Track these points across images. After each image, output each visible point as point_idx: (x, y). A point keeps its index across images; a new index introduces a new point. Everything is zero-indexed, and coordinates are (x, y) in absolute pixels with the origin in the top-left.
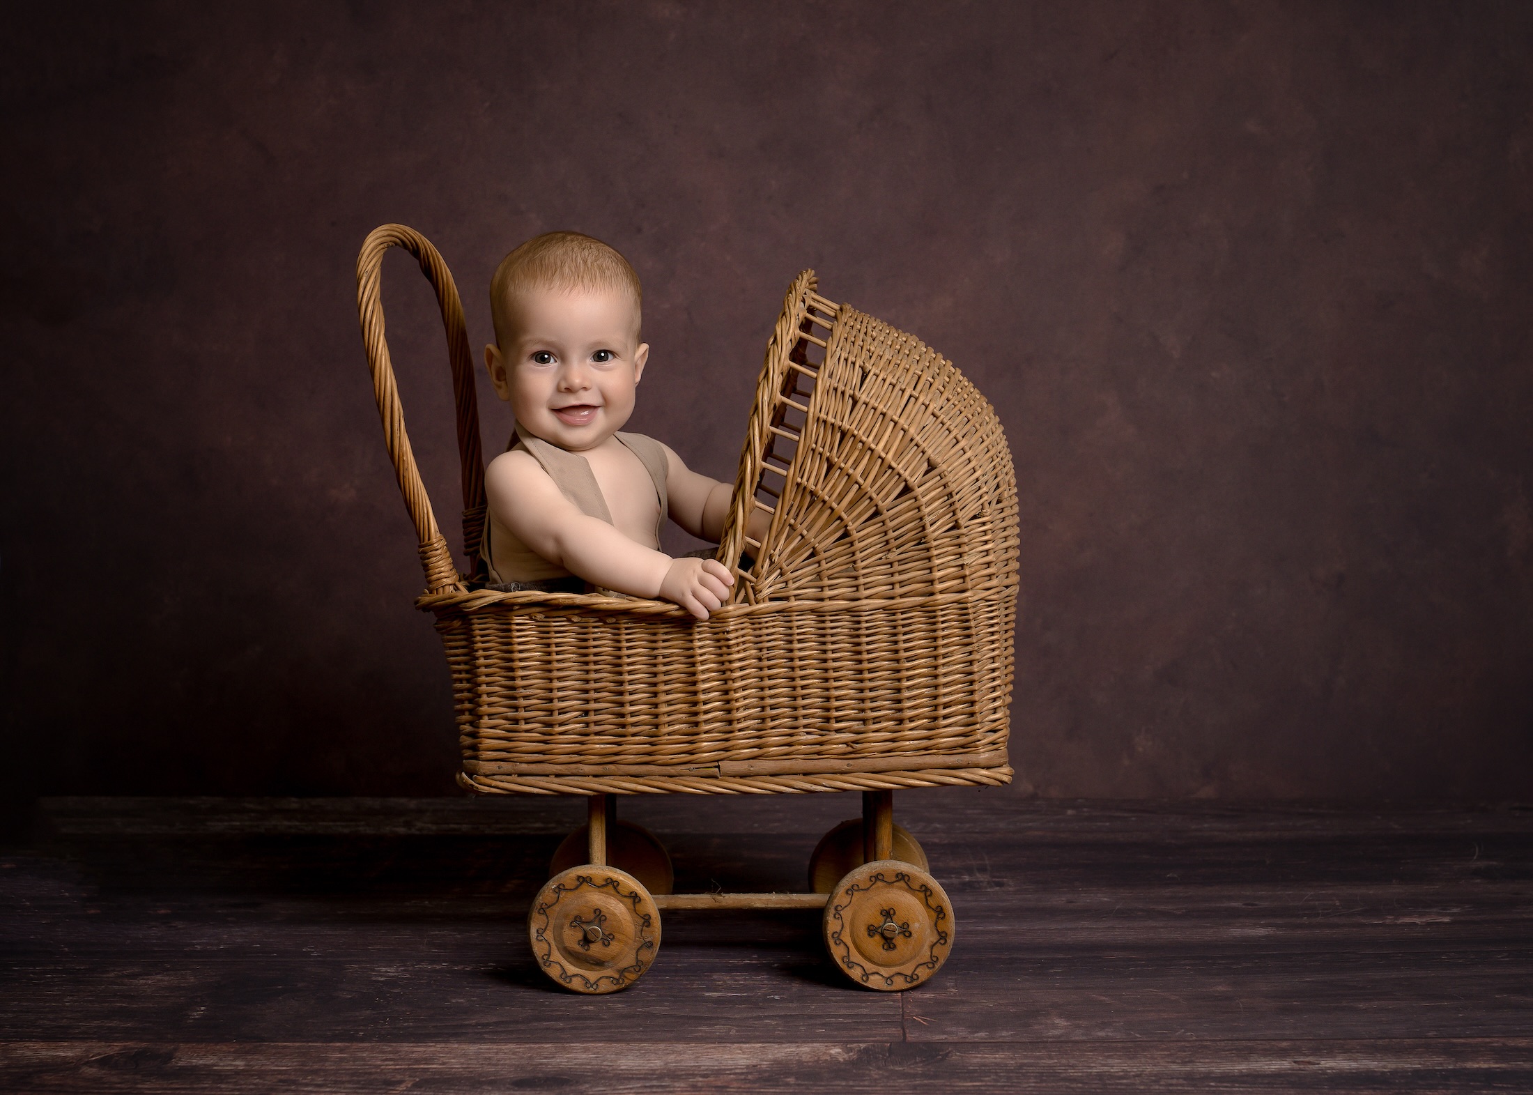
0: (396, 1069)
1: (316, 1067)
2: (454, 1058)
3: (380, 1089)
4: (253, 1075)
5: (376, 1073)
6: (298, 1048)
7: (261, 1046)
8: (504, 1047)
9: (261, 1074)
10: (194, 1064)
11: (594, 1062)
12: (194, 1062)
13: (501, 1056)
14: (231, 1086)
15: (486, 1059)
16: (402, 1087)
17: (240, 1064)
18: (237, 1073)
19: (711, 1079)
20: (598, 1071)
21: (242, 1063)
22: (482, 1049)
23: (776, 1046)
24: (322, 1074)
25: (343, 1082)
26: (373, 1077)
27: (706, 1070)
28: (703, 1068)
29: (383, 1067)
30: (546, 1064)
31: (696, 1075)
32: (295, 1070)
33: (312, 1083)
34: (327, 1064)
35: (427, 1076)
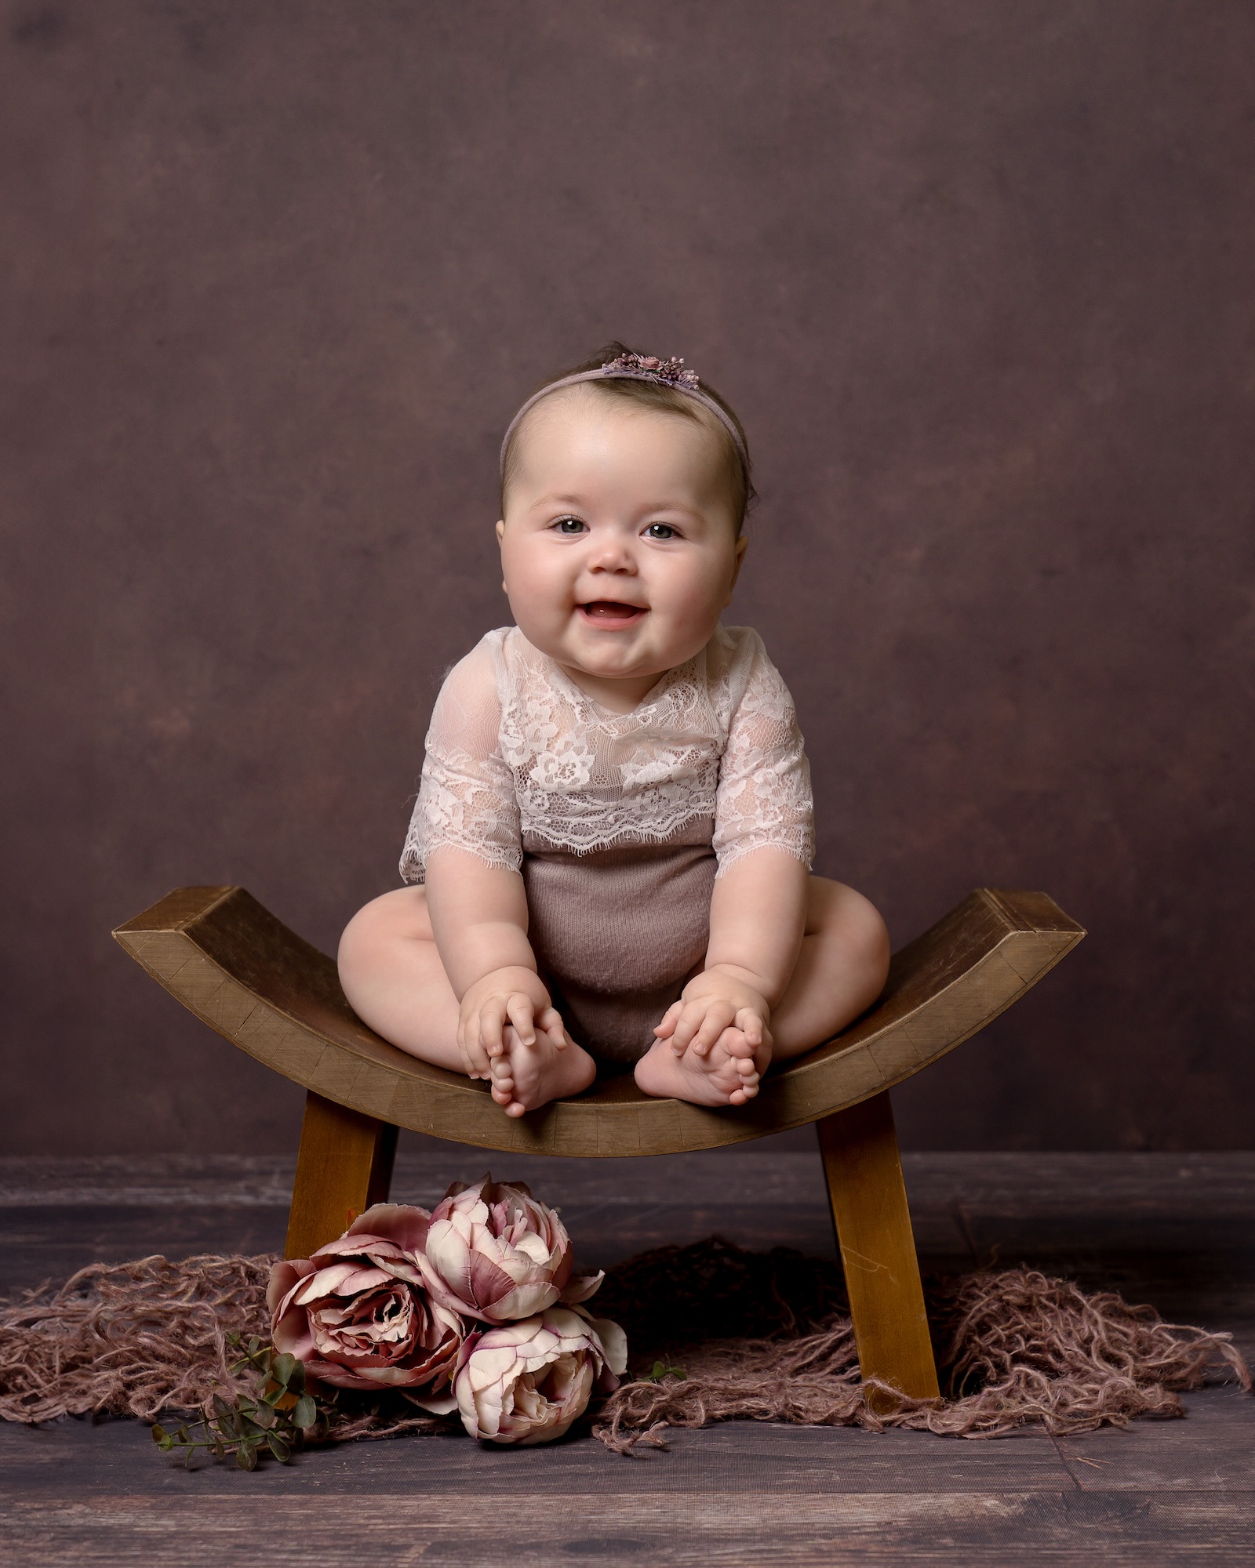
0: (391, 1530)
1: (277, 1527)
2: (465, 1515)
3: (384, 1556)
4: (195, 1539)
5: (366, 1535)
6: (239, 1501)
7: (185, 1500)
8: (527, 1500)
9: (206, 1537)
10: (104, 1524)
11: (663, 1519)
12: (104, 1521)
13: (527, 1511)
14: (172, 1554)
15: (508, 1515)
16: (412, 1554)
17: (169, 1524)
18: (172, 1536)
19: (837, 1540)
20: (674, 1531)
21: (172, 1523)
22: (496, 1502)
23: (905, 1496)
24: (290, 1536)
25: (326, 1548)
26: (364, 1540)
27: (824, 1528)
28: (817, 1526)
29: (371, 1527)
30: (599, 1522)
31: (814, 1535)
32: (251, 1532)
33: (282, 1548)
34: (290, 1523)
35: (440, 1538)
